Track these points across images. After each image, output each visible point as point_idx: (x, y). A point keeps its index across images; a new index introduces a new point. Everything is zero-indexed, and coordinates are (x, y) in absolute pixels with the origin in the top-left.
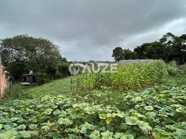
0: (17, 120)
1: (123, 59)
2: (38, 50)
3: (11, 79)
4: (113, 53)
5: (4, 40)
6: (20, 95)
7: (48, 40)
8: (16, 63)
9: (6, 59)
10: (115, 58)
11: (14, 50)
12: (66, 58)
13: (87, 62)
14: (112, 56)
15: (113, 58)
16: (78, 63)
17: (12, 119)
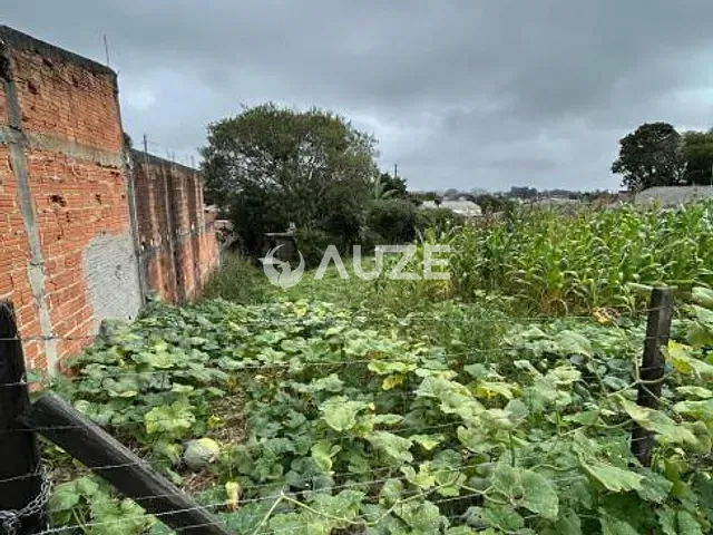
0: (204, 344)
1: (678, 184)
2: (308, 153)
3: (233, 246)
4: (622, 152)
5: (218, 127)
6: (242, 293)
7: (333, 117)
8: (246, 197)
9: (220, 185)
10: (631, 177)
11: (240, 156)
12: (405, 180)
13: (499, 194)
14: (616, 169)
15: (620, 177)
16: (462, 199)
17: (195, 338)
